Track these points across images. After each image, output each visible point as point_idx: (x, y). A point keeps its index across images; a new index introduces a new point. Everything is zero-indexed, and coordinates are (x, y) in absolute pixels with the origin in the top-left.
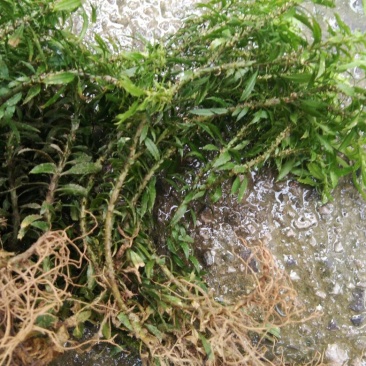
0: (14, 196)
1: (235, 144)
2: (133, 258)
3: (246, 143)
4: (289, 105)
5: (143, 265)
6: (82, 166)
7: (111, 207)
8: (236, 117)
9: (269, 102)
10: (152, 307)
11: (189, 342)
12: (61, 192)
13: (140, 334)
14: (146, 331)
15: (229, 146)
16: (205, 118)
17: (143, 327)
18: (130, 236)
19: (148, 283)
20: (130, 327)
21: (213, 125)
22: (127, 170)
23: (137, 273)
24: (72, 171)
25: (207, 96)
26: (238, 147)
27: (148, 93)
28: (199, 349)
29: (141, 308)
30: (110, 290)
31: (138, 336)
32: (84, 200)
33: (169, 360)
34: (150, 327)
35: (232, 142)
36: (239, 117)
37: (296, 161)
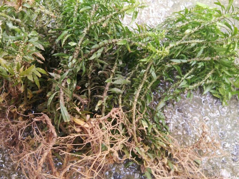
0: (90, 92)
1: (188, 76)
2: (143, 124)
3: (192, 76)
4: (215, 61)
5: (147, 127)
6: (120, 80)
7: (136, 100)
8: (191, 64)
9: (206, 59)
10: (149, 146)
11: (163, 163)
12: (111, 91)
13: (145, 157)
14: (147, 156)
15: (185, 77)
16: (176, 64)
17: (146, 154)
18: (142, 114)
19: (150, 135)
20: (140, 153)
21: (179, 67)
22: (143, 84)
23: (145, 130)
24: (115, 82)
25: (179, 54)
26: (189, 77)
27: (158, 51)
28: (167, 166)
29: (145, 146)
30: (132, 136)
31: (143, 158)
32: (121, 96)
33: (155, 170)
34: (149, 154)
35: (187, 75)
36: (192, 65)
37: (213, 86)
